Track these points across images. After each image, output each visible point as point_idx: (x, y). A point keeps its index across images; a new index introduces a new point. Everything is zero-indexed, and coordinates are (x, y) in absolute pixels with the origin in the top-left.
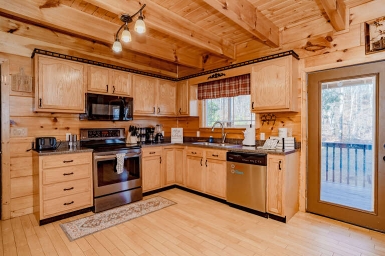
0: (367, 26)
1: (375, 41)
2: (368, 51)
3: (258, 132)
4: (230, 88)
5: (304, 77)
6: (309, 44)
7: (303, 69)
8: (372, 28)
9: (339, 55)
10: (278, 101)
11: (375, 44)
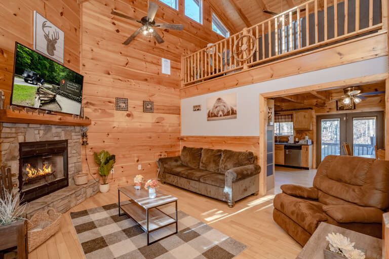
0: (337, 102)
1: (340, 107)
2: (337, 110)
3: (295, 138)
4: (278, 119)
5: (315, 117)
6: (317, 104)
7: (314, 114)
8: (339, 103)
9: (328, 110)
10: (304, 125)
11: (340, 108)
